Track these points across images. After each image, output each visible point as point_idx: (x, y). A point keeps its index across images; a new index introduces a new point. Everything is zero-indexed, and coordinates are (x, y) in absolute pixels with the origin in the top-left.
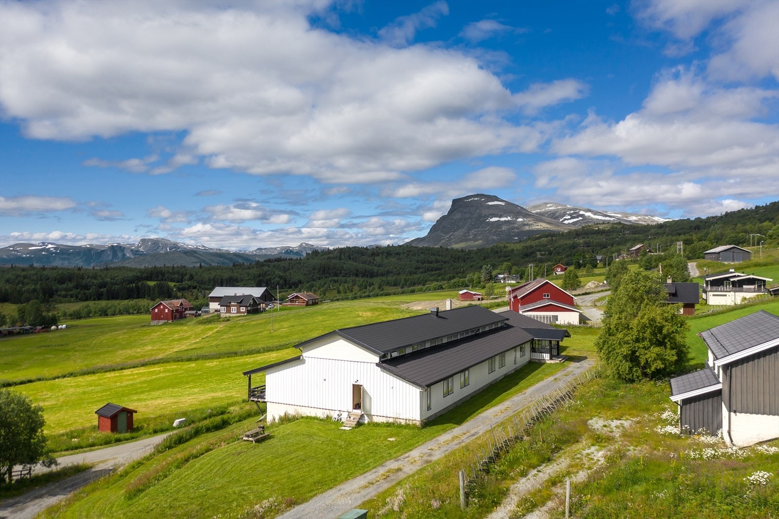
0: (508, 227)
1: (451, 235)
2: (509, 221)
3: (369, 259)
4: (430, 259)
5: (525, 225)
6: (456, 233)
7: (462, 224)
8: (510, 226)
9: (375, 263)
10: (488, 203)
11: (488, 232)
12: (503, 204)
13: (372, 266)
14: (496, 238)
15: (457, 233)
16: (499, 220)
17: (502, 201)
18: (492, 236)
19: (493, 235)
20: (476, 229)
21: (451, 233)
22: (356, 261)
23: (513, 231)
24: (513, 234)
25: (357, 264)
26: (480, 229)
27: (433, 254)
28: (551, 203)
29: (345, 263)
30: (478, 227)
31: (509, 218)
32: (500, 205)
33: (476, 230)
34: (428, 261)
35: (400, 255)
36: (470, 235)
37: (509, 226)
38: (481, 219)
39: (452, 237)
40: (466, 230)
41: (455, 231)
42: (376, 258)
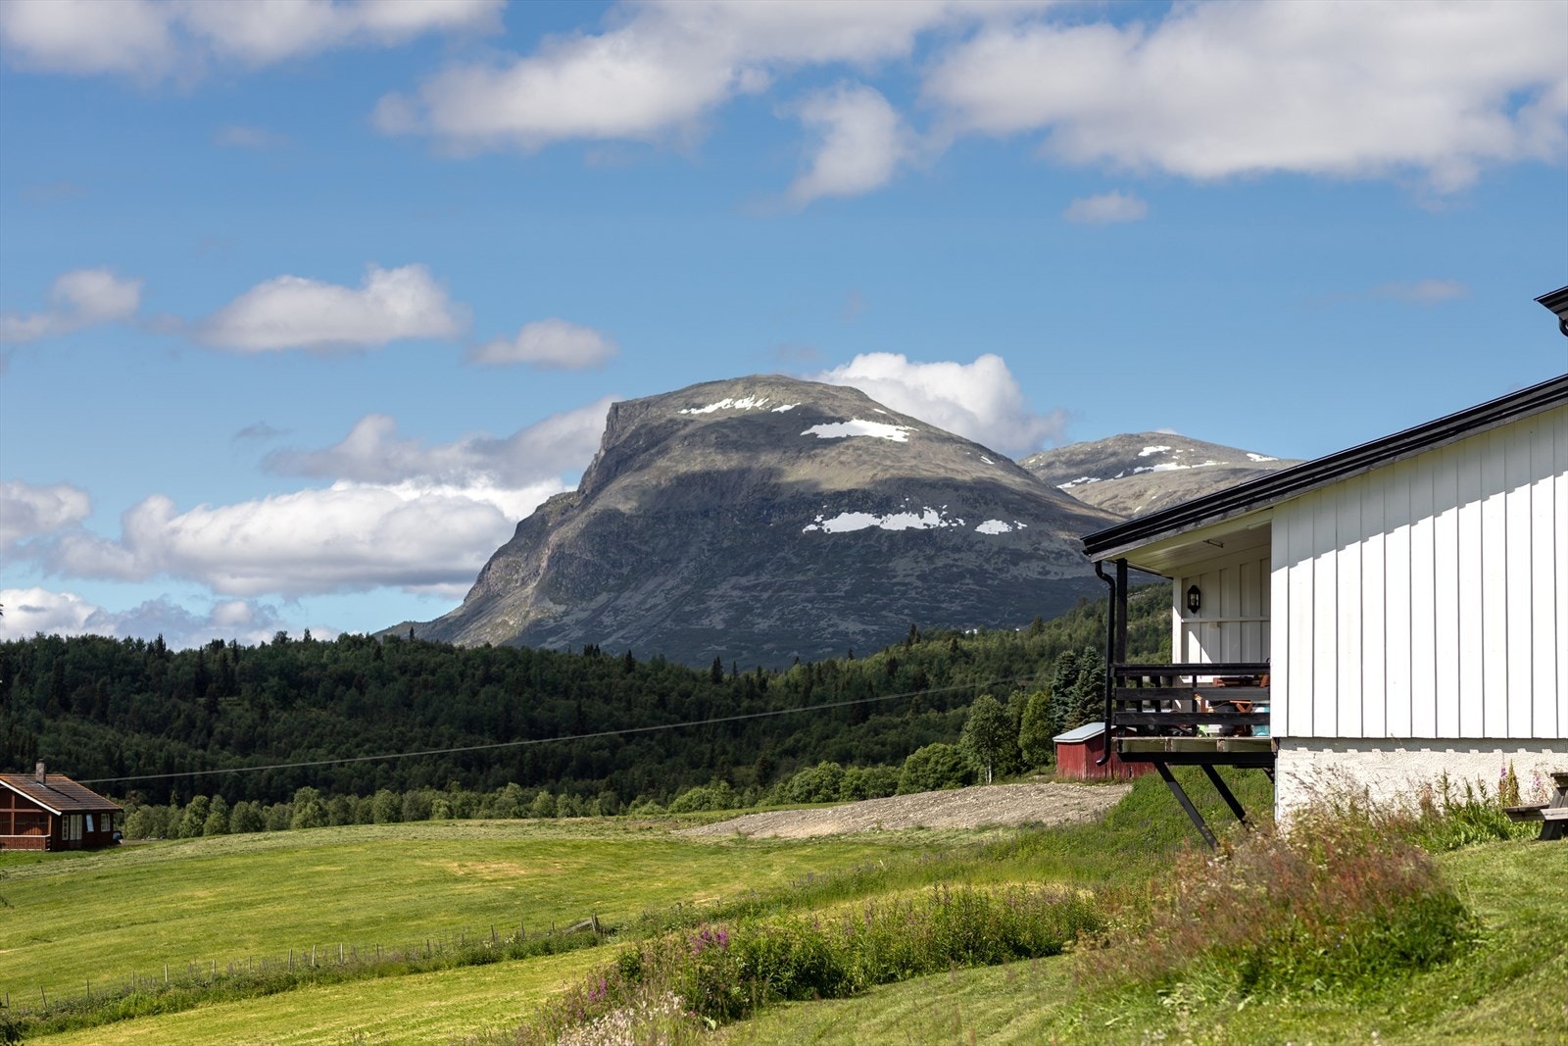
0: (926, 567)
1: (601, 610)
2: (928, 534)
3: (184, 706)
4: (539, 713)
5: (1017, 557)
6: (630, 599)
7: (663, 543)
8: (939, 563)
9: (220, 727)
10: (815, 429)
11: (812, 593)
12: (897, 434)
13: (204, 747)
14: (859, 627)
15: (638, 597)
16: (873, 529)
17: (891, 418)
18: (836, 620)
19: (842, 614)
20: (746, 574)
21: (603, 598)
22: (103, 718)
23: (955, 589)
24: (956, 607)
25: (111, 734)
26: (765, 578)
27: (555, 689)
28: (1161, 439)
29: (40, 728)
30: (758, 566)
31: (932, 519)
32: (880, 441)
33: (744, 581)
34: (532, 722)
35: (361, 689)
36: (707, 612)
37: (930, 559)
38: (775, 522)
39: (607, 620)
40: (684, 580)
41: (620, 589)
42: (224, 702)
